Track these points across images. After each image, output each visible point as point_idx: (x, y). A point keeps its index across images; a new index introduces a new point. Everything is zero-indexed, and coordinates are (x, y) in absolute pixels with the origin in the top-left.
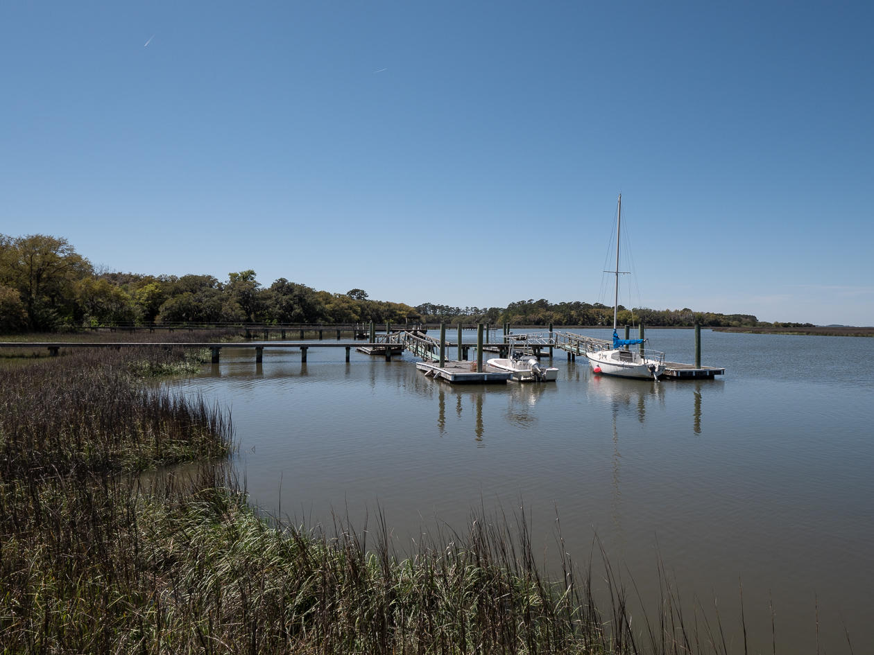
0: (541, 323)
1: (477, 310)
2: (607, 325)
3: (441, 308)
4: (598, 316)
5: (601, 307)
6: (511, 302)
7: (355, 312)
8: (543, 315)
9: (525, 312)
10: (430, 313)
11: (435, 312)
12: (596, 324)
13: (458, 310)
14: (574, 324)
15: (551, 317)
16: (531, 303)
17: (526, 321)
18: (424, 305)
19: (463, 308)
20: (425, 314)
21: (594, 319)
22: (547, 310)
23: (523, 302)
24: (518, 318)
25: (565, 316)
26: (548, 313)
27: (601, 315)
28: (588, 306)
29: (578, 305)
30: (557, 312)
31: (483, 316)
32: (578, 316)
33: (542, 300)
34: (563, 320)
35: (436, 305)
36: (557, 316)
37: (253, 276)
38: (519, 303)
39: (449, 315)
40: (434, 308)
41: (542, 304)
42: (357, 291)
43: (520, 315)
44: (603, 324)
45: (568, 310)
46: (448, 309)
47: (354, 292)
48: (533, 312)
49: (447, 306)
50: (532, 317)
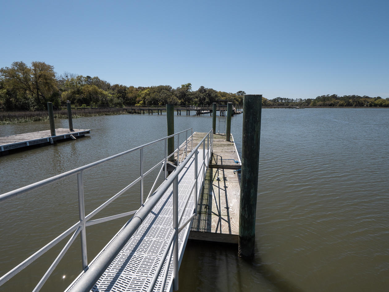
0: (332, 105)
1: (301, 100)
2: (370, 106)
3: (285, 99)
4: (365, 102)
5: (367, 97)
6: (318, 96)
7: (237, 100)
8: (334, 102)
9: (324, 100)
10: (280, 101)
11: (282, 101)
12: (363, 106)
13: (293, 100)
14: (350, 106)
15: (338, 103)
16: (328, 96)
17: (324, 104)
18: (277, 98)
19: (295, 99)
20: (278, 101)
21: (362, 103)
22: (336, 99)
23: (324, 96)
24: (320, 103)
25: (345, 102)
26: (337, 101)
27: (367, 101)
28: (359, 97)
29: (354, 97)
30: (342, 100)
31: (304, 102)
32: (353, 102)
33: (334, 95)
34: (345, 104)
35: (283, 98)
36: (341, 102)
37: (190, 86)
38: (322, 96)
39: (288, 102)
40: (282, 99)
41: (334, 97)
42: (241, 91)
43: (321, 102)
44: (367, 106)
45: (348, 99)
46: (288, 99)
47: (240, 92)
48: (328, 100)
49: (288, 98)
50: (327, 102)
